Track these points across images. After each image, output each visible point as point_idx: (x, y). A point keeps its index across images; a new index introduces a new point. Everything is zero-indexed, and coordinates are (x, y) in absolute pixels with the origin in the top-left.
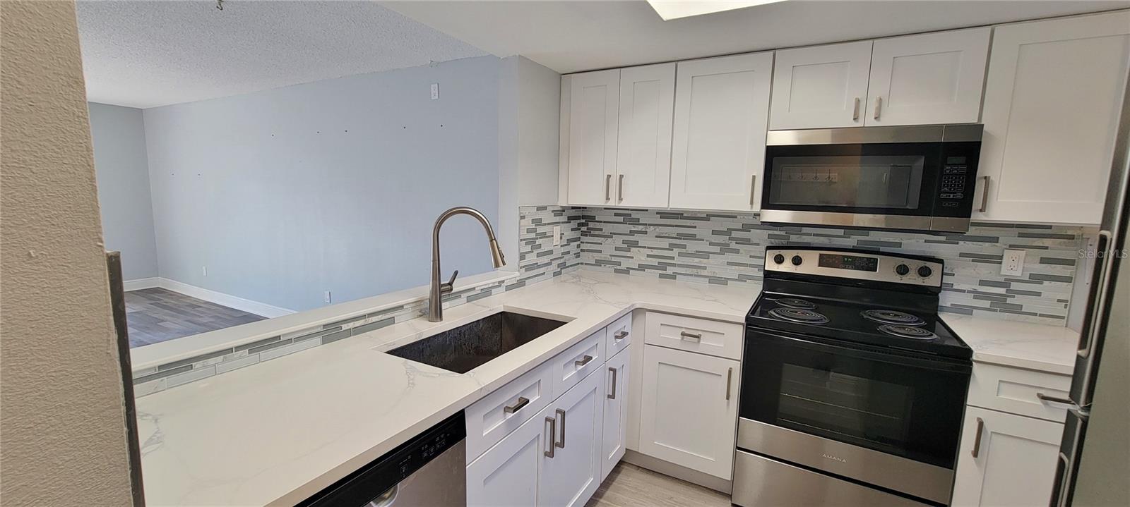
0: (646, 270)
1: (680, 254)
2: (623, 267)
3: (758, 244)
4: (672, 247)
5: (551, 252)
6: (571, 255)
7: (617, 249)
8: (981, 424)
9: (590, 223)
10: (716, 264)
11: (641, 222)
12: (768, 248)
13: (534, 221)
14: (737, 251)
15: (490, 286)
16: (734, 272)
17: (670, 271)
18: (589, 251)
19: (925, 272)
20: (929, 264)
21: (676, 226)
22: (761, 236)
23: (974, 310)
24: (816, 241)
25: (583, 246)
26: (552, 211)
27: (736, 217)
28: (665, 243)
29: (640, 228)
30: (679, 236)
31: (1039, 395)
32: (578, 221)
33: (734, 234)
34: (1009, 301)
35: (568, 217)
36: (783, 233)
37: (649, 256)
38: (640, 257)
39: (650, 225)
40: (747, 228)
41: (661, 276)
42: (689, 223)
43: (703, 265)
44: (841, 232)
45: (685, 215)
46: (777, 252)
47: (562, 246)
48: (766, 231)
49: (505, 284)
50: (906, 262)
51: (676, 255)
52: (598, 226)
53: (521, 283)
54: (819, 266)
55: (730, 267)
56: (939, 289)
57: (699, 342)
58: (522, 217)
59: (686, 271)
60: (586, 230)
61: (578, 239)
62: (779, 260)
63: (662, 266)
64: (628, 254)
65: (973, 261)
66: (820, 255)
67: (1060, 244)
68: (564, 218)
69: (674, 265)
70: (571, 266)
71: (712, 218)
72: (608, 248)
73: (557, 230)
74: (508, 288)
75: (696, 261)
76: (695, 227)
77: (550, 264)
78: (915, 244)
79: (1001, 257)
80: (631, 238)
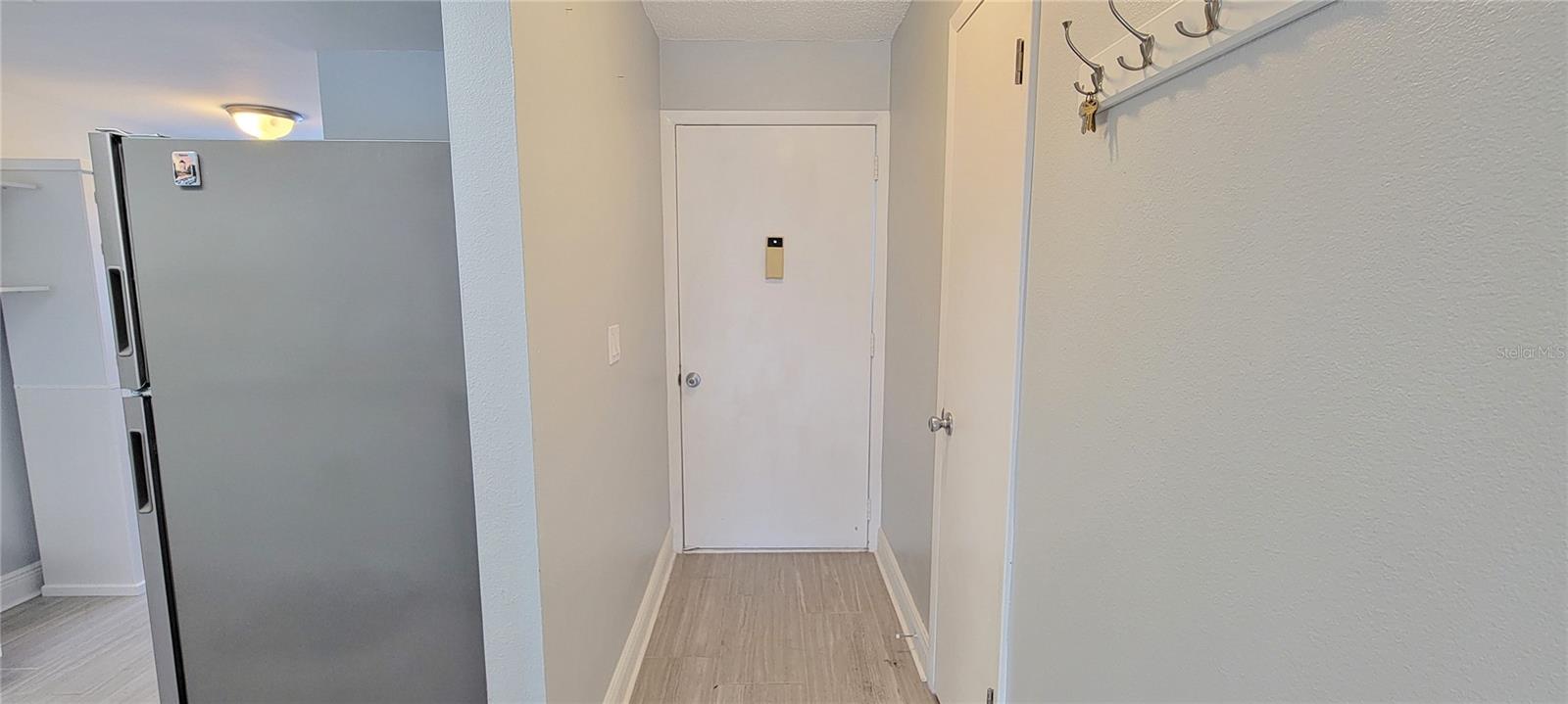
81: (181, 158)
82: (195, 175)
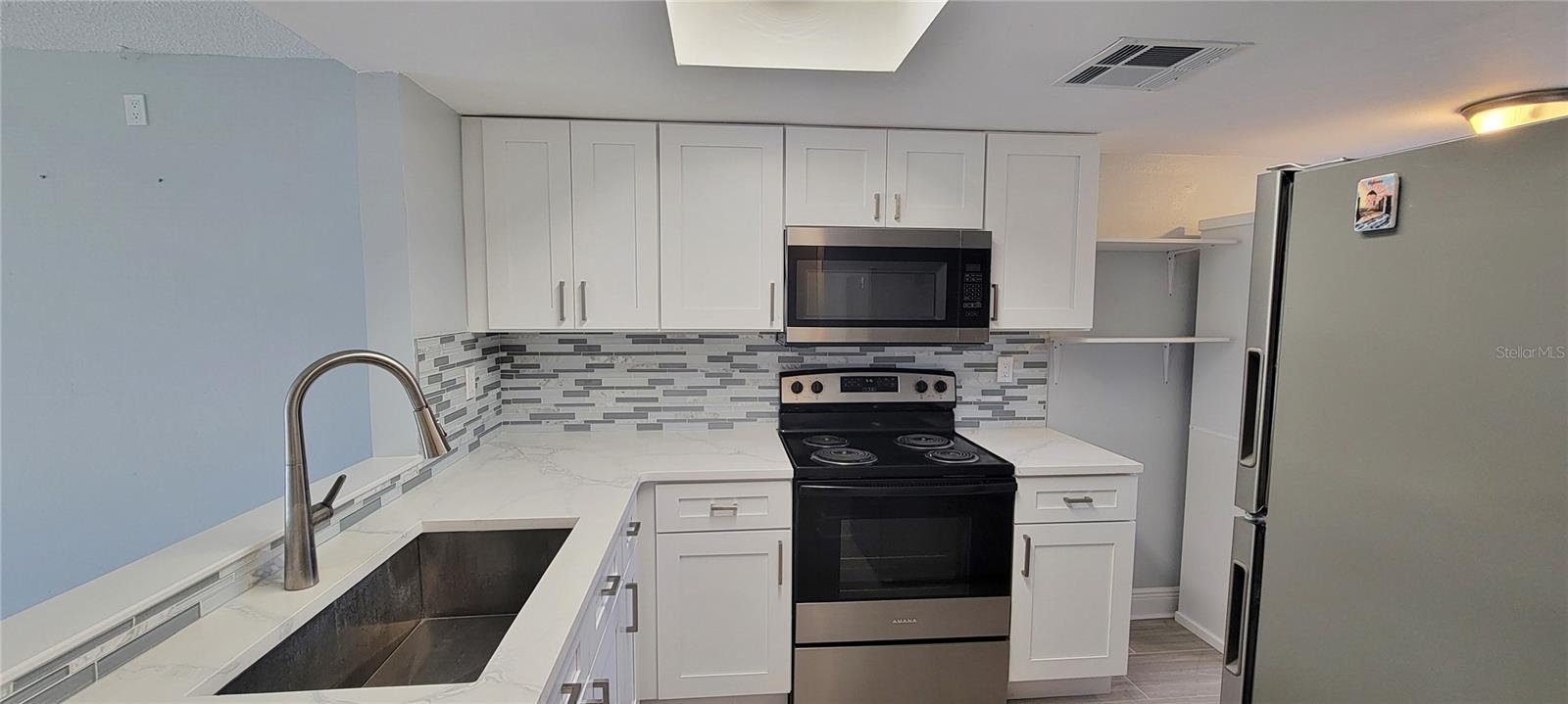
0: (616, 421)
1: (665, 393)
2: (579, 420)
3: (767, 371)
4: (653, 384)
5: (463, 412)
6: (491, 412)
7: (566, 394)
8: (1028, 541)
9: (515, 357)
10: (717, 402)
11: (602, 351)
12: (783, 375)
13: (437, 362)
14: (742, 382)
15: (378, 490)
16: (740, 410)
17: (652, 418)
18: (516, 401)
19: (941, 387)
20: (943, 378)
21: (657, 353)
22: (770, 361)
23: (981, 422)
24: (832, 362)
25: (506, 395)
26: (463, 342)
27: (737, 337)
28: (643, 379)
29: (602, 359)
30: (663, 368)
31: (1065, 499)
32: (496, 355)
33: (737, 360)
34: (1006, 408)
35: (483, 350)
36: (795, 354)
37: (618, 400)
38: (603, 402)
39: (617, 354)
40: (752, 350)
41: (640, 427)
42: (676, 347)
43: (699, 405)
44: (857, 349)
45: (668, 337)
46: (793, 379)
47: (477, 399)
48: (775, 353)
49: (401, 481)
50: (925, 378)
51: (660, 395)
52: (531, 360)
53: (425, 474)
54: (842, 391)
55: (734, 404)
56: (954, 404)
57: (735, 515)
58: (421, 358)
59: (676, 415)
60: (509, 369)
61: (497, 385)
62: (797, 388)
63: (641, 413)
64: (587, 400)
65: (976, 371)
66: (842, 378)
67: (1035, 348)
68: (477, 353)
69: (658, 409)
70: (492, 429)
71: (706, 340)
72: (551, 394)
73: (470, 374)
74: (407, 487)
75: (689, 401)
76: (685, 353)
77: (463, 431)
78: (925, 357)
79: (996, 365)
80: (589, 376)
81: (1371, 188)
82: (1388, 211)
